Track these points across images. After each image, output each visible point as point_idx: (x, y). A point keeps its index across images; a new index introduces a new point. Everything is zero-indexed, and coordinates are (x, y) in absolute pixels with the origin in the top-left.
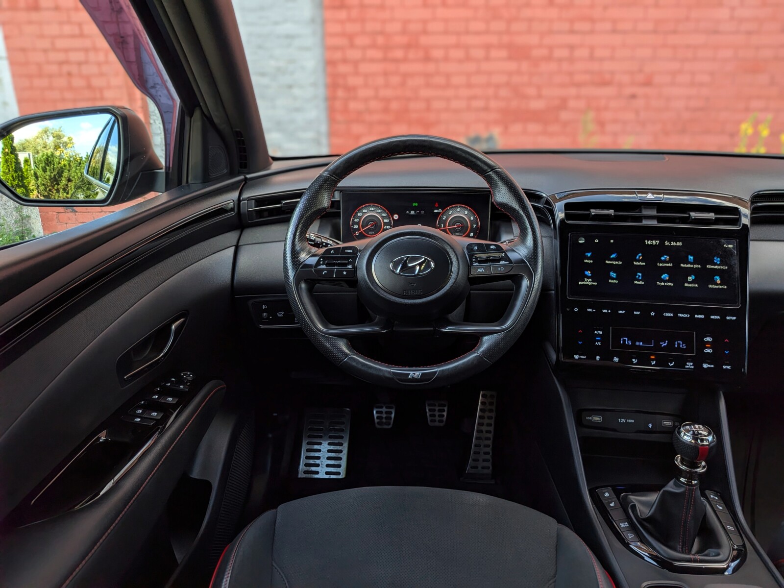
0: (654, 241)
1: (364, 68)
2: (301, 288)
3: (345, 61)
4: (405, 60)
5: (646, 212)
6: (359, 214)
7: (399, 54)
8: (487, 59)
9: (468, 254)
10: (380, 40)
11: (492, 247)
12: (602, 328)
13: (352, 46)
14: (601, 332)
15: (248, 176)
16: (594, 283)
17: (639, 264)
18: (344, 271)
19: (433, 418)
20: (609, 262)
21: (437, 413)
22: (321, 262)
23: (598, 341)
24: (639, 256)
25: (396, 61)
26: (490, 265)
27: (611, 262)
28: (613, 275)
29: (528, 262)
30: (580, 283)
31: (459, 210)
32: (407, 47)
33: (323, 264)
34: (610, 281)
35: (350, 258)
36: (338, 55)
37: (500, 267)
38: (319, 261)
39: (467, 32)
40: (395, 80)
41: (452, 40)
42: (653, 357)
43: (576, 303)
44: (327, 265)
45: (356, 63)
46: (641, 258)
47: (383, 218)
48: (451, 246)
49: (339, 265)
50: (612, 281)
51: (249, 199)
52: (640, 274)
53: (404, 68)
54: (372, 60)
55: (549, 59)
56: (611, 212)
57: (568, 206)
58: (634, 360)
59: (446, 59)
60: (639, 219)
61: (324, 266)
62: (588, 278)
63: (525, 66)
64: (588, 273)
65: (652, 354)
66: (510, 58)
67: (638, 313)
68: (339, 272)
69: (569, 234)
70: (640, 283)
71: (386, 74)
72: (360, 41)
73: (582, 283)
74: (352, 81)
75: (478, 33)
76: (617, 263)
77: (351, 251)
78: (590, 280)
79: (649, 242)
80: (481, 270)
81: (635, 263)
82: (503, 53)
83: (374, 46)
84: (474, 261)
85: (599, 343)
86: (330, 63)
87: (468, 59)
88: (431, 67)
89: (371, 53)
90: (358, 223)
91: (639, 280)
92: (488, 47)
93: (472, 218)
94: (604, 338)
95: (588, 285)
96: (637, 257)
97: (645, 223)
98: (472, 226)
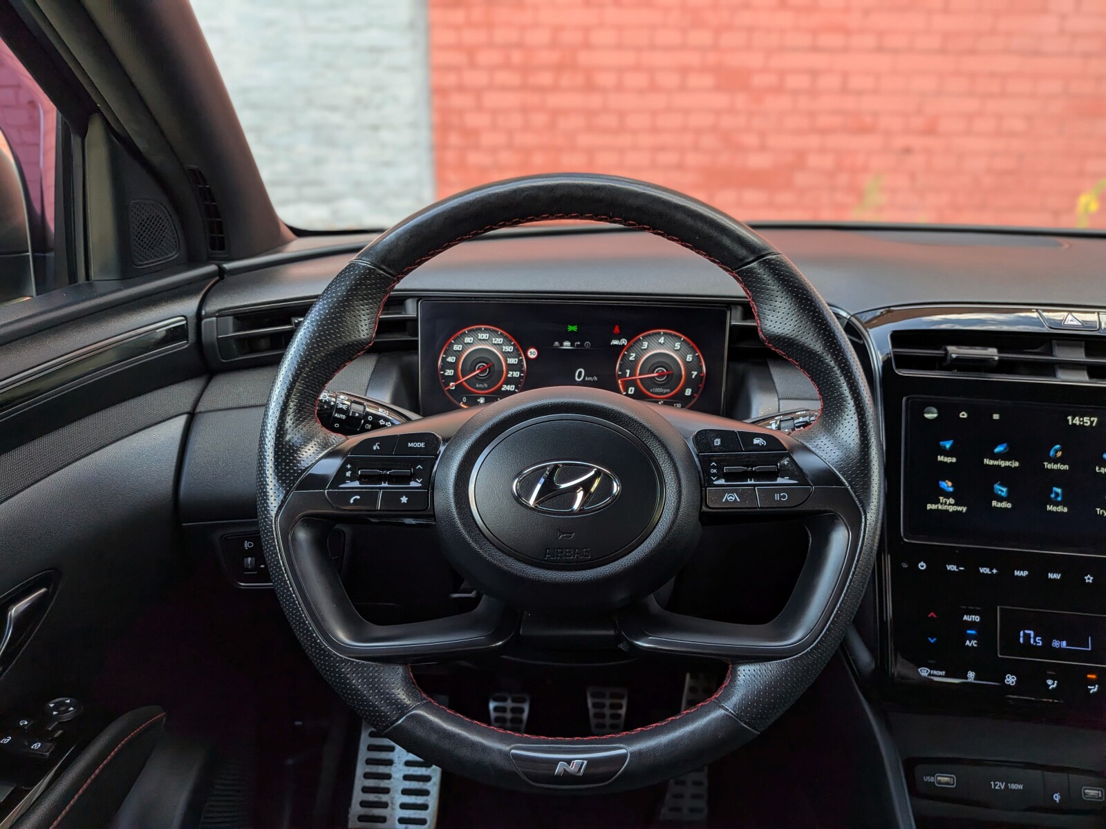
0: (1086, 419)
1: (491, 99)
2: (294, 539)
3: (461, 88)
4: (555, 88)
5: (1062, 354)
6: (457, 347)
7: (546, 78)
8: (683, 88)
9: (698, 456)
10: (517, 57)
11: (756, 441)
12: (979, 608)
13: (473, 65)
14: (977, 618)
15: (228, 266)
16: (960, 509)
17: (1055, 467)
18: (402, 494)
19: (600, 721)
20: (991, 462)
21: (607, 711)
22: (348, 474)
23: (971, 638)
24: (1056, 450)
25: (541, 89)
26: (754, 485)
27: (996, 463)
28: (1002, 490)
29: (849, 482)
30: (929, 507)
31: (662, 340)
32: (559, 68)
33: (352, 479)
34: (994, 503)
35: (419, 461)
36: (451, 79)
37: (779, 491)
38: (342, 470)
39: (652, 47)
40: (539, 119)
41: (628, 58)
42: (1094, 677)
43: (923, 553)
44: (361, 479)
45: (478, 92)
46: (1059, 454)
47: (507, 354)
48: (660, 441)
49: (390, 479)
50: (1000, 505)
51: (221, 314)
52: (1059, 490)
53: (553, 100)
54: (504, 88)
55: (778, 90)
56: (992, 352)
57: (899, 338)
58: (1049, 682)
59: (620, 88)
60: (1050, 368)
61: (356, 484)
62: (947, 495)
63: (741, 101)
64: (947, 485)
65: (1092, 670)
66: (718, 88)
67: (1057, 576)
68: (391, 497)
69: (904, 399)
70: (1060, 509)
71: (525, 110)
72: (485, 58)
73: (934, 507)
74: (473, 120)
75: (668, 48)
76: (1008, 463)
77: (422, 445)
78: (952, 501)
79: (1077, 421)
80: (731, 497)
81: (1048, 466)
82: (708, 80)
83: (507, 66)
84: (714, 475)
85: (974, 643)
86: (438, 92)
87: (653, 88)
88: (595, 101)
89: (503, 77)
90: (453, 366)
91: (1057, 504)
92: (684, 71)
93: (689, 358)
94: (984, 630)
95: (947, 511)
96: (1052, 453)
97: (1066, 378)
98: (689, 374)
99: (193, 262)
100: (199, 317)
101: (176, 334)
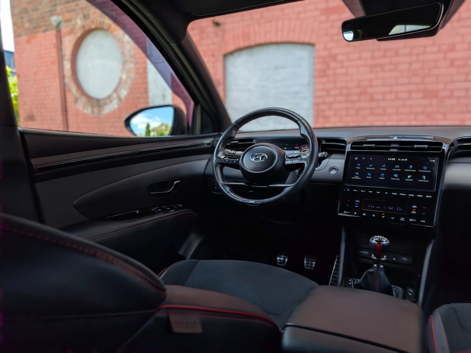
0: (392, 159)
1: (335, 106)
2: (217, 166)
3: (324, 103)
4: (359, 101)
5: (393, 145)
7: (355, 98)
8: (409, 98)
9: (286, 155)
10: (345, 91)
12: (359, 199)
13: (328, 95)
14: (359, 201)
16: (359, 178)
17: (383, 169)
18: (234, 161)
19: (307, 265)
20: (368, 168)
21: (310, 262)
23: (356, 205)
24: (384, 166)
25: (353, 102)
26: (293, 159)
27: (369, 168)
28: (370, 174)
29: (308, 158)
30: (352, 178)
32: (360, 94)
34: (367, 177)
36: (321, 100)
37: (296, 160)
38: (226, 156)
39: (397, 84)
40: (352, 112)
41: (387, 89)
42: (384, 214)
43: (348, 187)
45: (330, 104)
46: (385, 166)
49: (233, 158)
50: (369, 177)
52: (383, 174)
53: (358, 105)
54: (339, 102)
55: (451, 97)
56: (373, 145)
57: (354, 143)
58: (373, 215)
59: (384, 99)
60: (389, 149)
61: (227, 159)
62: (357, 175)
63: (434, 102)
64: (357, 173)
65: (383, 213)
66: (424, 97)
67: (379, 192)
69: (351, 156)
70: (383, 178)
71: (347, 109)
72: (333, 92)
73: (353, 178)
74: (328, 113)
75: (403, 85)
76: (372, 169)
78: (358, 177)
79: (390, 159)
80: (289, 161)
81: (381, 169)
82: (420, 95)
83: (341, 94)
84: (287, 158)
85: (357, 206)
86: (316, 104)
87: (397, 98)
88: (374, 104)
89: (339, 98)
91: (382, 177)
92: (410, 92)
94: (360, 204)
95: (356, 179)
96: (383, 166)
97: (391, 150)
99: (214, 132)
100: (213, 141)
101: (209, 144)
